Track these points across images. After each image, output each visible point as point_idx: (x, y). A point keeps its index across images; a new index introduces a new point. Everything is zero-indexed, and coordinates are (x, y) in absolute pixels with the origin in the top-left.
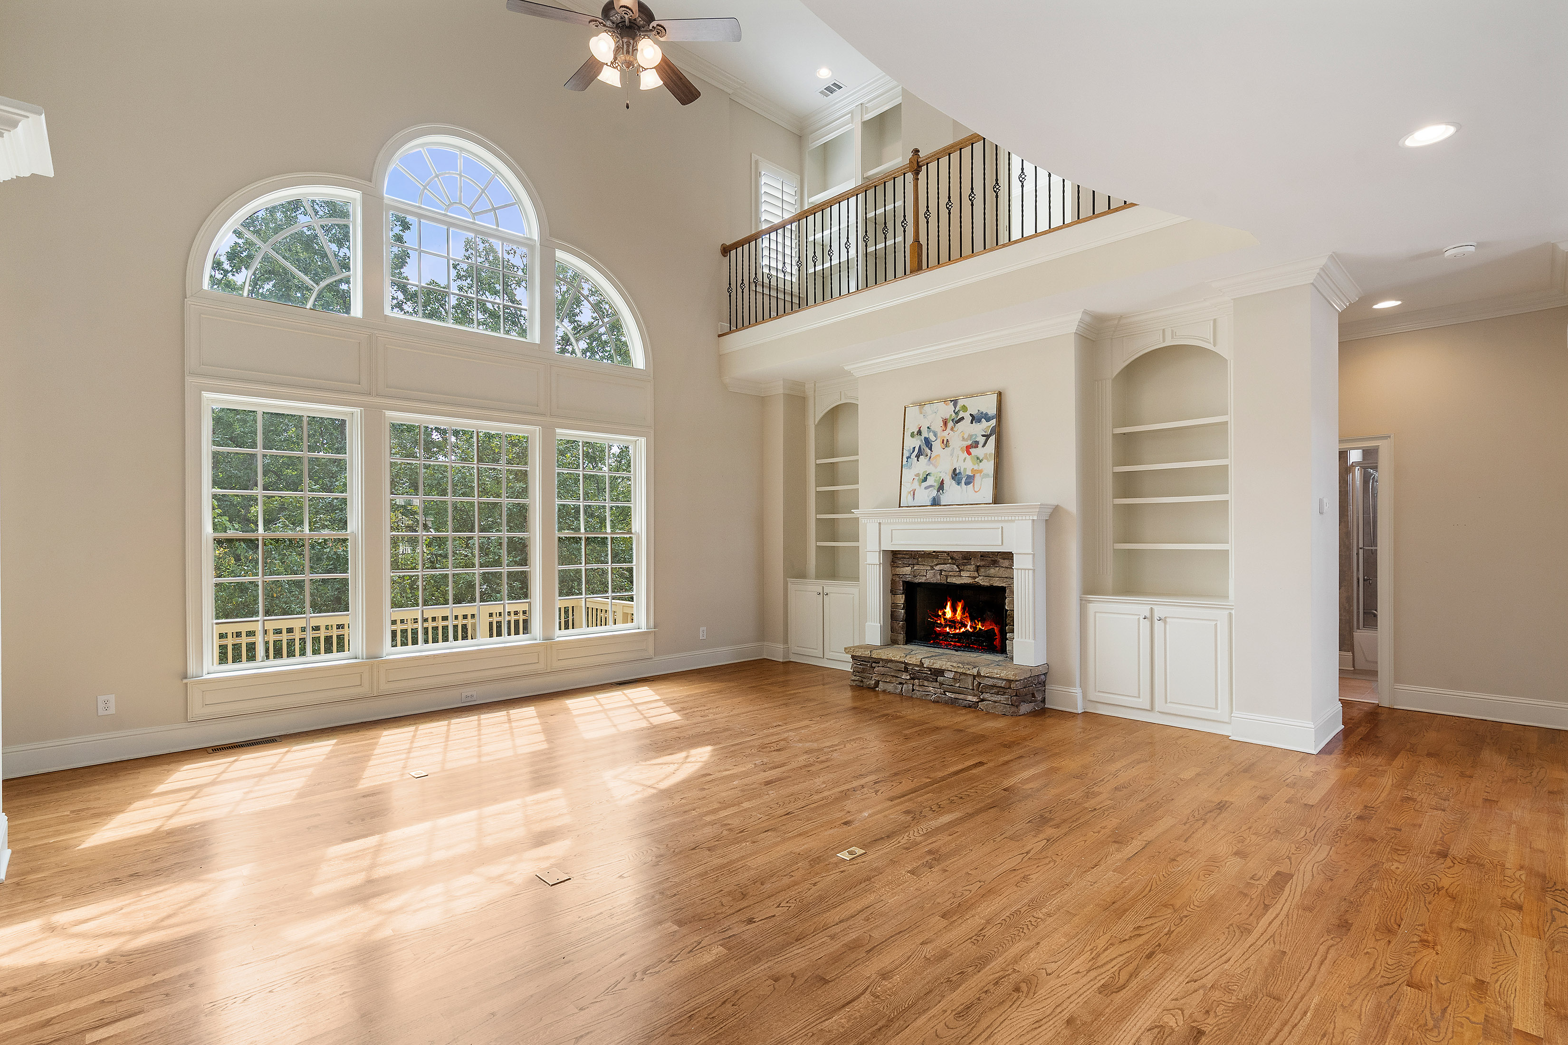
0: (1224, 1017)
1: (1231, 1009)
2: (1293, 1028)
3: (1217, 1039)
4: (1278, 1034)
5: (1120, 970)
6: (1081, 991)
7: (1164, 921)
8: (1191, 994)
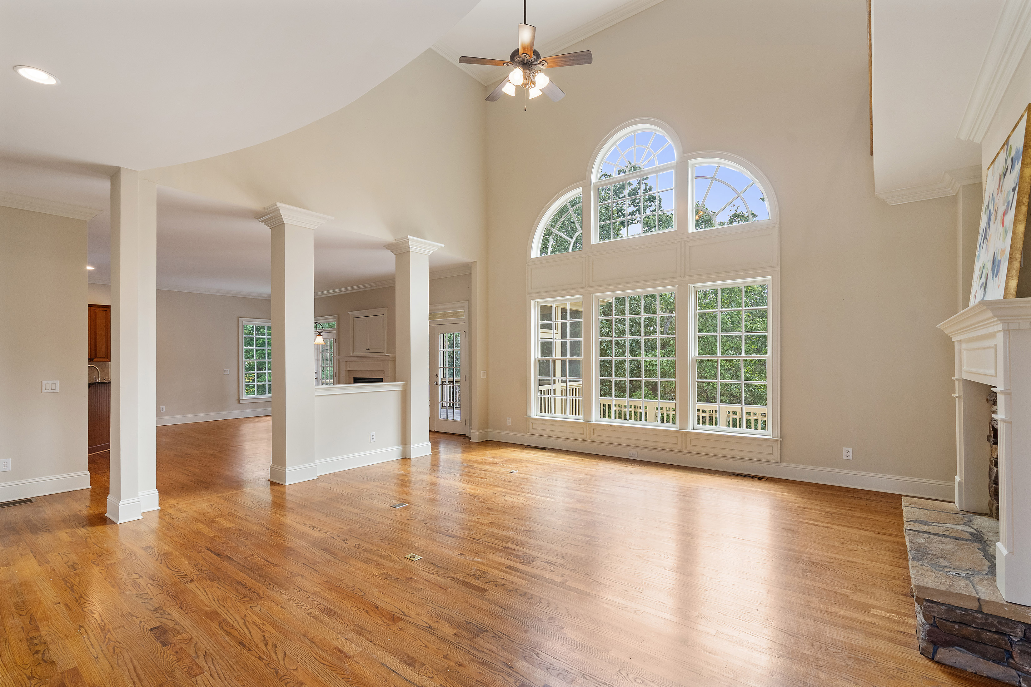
0: (167, 657)
1: (171, 662)
2: (134, 682)
3: (156, 649)
4: (137, 673)
5: (237, 630)
6: (229, 614)
7: (276, 660)
8: (195, 650)
